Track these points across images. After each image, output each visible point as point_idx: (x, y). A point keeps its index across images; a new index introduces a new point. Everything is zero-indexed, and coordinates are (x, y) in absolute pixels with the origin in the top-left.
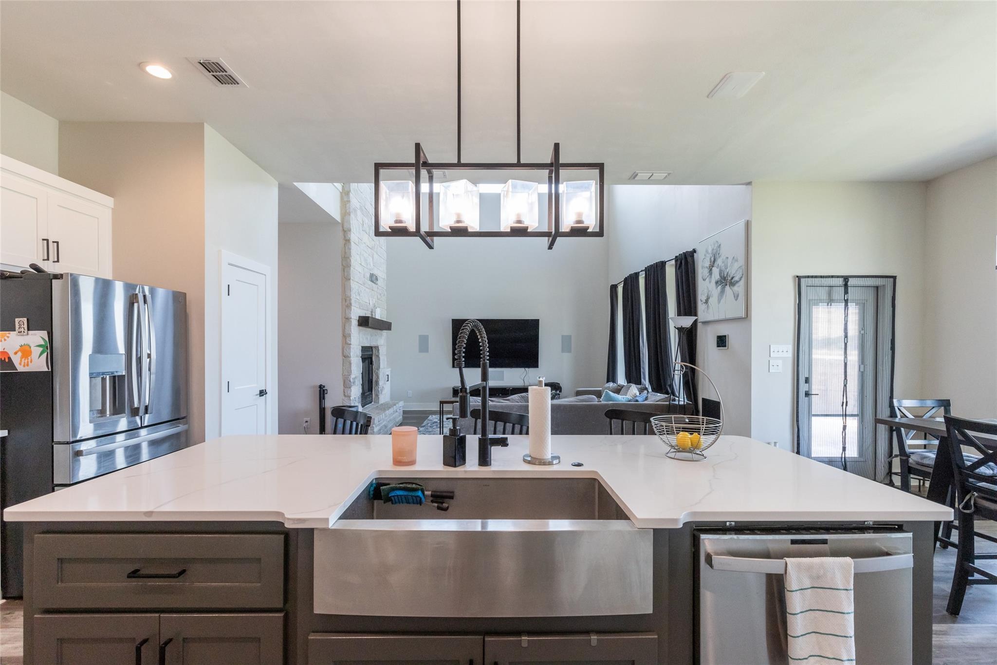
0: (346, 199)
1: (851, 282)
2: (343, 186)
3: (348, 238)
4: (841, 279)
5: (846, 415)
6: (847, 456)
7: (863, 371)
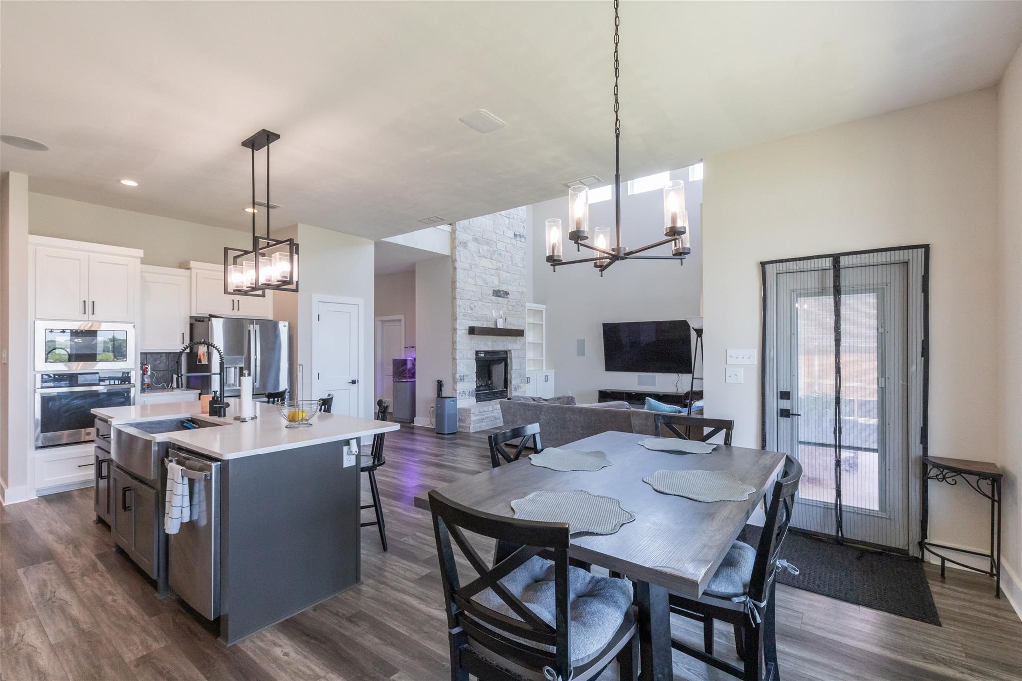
0: (453, 237)
1: (844, 261)
2: (452, 227)
3: (454, 267)
4: (828, 259)
5: (840, 446)
6: (843, 503)
7: (883, 386)
